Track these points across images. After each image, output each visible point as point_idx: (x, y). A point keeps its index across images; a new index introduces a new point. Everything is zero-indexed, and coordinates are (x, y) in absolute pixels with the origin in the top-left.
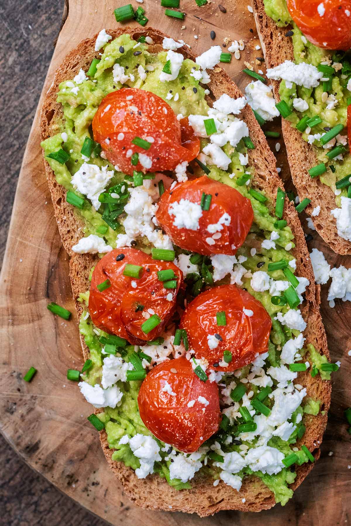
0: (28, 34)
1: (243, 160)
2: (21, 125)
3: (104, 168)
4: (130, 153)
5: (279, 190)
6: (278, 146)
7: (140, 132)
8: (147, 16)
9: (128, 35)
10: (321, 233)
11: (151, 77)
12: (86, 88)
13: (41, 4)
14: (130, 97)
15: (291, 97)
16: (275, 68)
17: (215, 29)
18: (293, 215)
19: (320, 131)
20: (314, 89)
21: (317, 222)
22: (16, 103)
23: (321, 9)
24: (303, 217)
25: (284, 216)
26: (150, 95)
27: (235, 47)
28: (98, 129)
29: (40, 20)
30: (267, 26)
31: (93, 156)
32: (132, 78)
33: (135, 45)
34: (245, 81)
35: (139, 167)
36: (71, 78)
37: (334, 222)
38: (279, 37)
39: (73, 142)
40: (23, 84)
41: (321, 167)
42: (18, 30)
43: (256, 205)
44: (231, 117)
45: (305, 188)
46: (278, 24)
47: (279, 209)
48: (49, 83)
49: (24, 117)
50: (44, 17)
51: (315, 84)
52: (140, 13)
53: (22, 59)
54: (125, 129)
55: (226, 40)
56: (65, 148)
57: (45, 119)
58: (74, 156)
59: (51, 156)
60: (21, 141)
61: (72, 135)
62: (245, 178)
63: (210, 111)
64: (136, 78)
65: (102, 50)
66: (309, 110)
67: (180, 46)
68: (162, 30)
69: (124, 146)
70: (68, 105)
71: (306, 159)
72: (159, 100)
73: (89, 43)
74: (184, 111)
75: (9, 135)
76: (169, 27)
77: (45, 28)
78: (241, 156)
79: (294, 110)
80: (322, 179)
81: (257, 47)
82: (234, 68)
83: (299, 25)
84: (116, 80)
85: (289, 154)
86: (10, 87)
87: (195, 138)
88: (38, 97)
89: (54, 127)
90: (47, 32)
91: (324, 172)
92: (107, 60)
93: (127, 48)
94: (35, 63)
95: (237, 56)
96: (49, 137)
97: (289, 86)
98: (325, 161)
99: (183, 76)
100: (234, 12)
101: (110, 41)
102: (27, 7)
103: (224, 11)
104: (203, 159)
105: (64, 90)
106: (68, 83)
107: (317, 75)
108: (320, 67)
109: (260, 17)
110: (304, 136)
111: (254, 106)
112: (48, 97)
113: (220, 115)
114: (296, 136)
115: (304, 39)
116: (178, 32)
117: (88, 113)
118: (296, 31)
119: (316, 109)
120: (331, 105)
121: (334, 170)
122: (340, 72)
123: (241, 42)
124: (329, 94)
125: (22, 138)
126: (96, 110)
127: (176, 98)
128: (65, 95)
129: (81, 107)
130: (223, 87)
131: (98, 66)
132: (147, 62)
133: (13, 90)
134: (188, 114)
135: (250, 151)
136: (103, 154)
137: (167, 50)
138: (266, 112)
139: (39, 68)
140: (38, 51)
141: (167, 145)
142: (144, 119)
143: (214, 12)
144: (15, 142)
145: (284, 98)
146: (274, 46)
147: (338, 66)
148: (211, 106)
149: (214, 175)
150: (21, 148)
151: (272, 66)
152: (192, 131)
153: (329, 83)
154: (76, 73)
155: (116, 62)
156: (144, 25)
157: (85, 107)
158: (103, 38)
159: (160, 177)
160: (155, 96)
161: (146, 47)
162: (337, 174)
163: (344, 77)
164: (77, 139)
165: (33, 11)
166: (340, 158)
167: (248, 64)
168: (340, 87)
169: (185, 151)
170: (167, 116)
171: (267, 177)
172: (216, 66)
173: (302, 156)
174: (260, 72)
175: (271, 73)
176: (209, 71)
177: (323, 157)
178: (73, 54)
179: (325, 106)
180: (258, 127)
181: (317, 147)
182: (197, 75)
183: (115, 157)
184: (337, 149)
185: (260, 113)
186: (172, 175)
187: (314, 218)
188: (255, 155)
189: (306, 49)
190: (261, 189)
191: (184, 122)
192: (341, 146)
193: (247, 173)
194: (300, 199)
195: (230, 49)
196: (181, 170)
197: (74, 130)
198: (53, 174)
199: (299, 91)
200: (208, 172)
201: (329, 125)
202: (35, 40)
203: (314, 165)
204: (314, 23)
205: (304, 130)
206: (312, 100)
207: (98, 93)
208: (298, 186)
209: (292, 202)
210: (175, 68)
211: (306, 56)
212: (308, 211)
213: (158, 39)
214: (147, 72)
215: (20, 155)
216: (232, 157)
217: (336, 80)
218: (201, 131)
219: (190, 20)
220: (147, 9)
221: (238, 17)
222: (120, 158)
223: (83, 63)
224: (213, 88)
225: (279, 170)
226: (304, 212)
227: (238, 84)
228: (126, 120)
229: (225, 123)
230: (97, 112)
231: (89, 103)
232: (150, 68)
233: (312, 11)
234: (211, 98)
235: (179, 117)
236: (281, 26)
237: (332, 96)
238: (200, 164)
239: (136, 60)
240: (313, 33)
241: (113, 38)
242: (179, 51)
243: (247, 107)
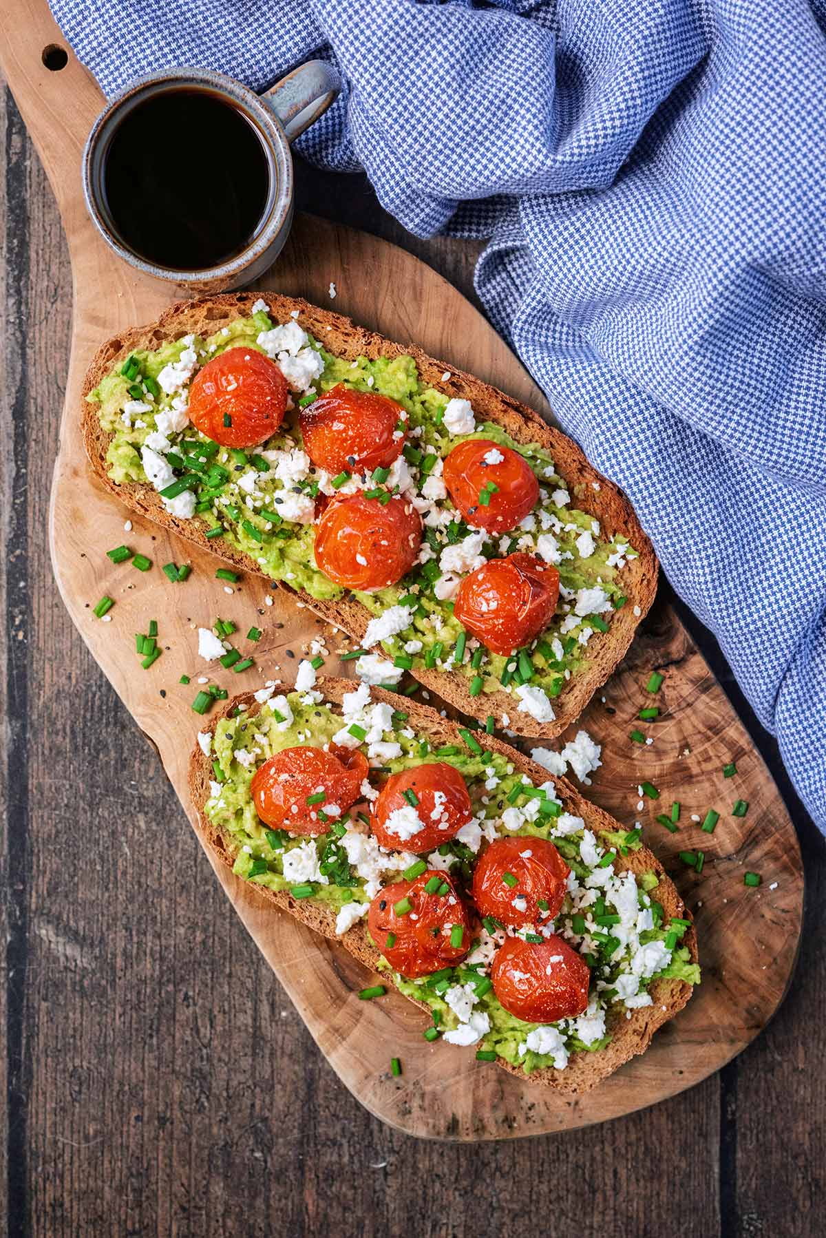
0: (137, 790)
1: (408, 734)
2: (199, 869)
3: (303, 845)
4: (313, 815)
5: (460, 731)
6: (425, 694)
7: (306, 790)
8: (222, 688)
9: (223, 720)
10: (525, 734)
11: (273, 735)
12: (229, 793)
13: (125, 755)
14: (273, 770)
15: (401, 648)
16: (366, 636)
17: (287, 647)
18: (489, 741)
19: (449, 653)
20: (413, 624)
21: (514, 728)
22: (179, 855)
23: (361, 560)
24: (499, 734)
25: (483, 750)
26: (286, 752)
27: (316, 647)
28: (269, 819)
29: (136, 769)
30: (328, 609)
31: (284, 843)
32: (258, 751)
33: (237, 722)
34: (350, 666)
35: (332, 820)
36: (209, 797)
37: (527, 715)
38: (345, 608)
39: (258, 846)
40: (170, 835)
41: (477, 680)
42: (125, 794)
43: (452, 760)
44: (367, 709)
45: (479, 710)
46: (335, 599)
47: (474, 746)
48: (192, 815)
49: (195, 860)
50: (137, 764)
51: (407, 620)
52: (214, 691)
53: (151, 815)
54: (293, 800)
55: (304, 648)
56: (256, 857)
57: (218, 848)
58: (270, 857)
59: (251, 875)
60: (211, 882)
61: (252, 842)
62: (424, 746)
63: (346, 719)
64: (261, 748)
65: (213, 751)
66: (424, 645)
67: (273, 689)
68: (247, 690)
69: (304, 814)
70: (226, 821)
71: (458, 685)
72: (298, 751)
73: (197, 754)
74: (324, 739)
75: (197, 887)
76: (248, 679)
77: (146, 772)
78: (403, 732)
79: (412, 655)
80: (486, 690)
81: (335, 631)
82: (332, 664)
83: (355, 587)
84: (246, 764)
85: (440, 694)
86: (162, 846)
87: (353, 753)
88: (192, 832)
89: (231, 848)
90: (151, 774)
91: (483, 682)
92: (224, 756)
93: (232, 732)
94: (164, 809)
95: (325, 653)
96: (234, 861)
97: (391, 641)
98: (475, 672)
99: (297, 711)
100: (290, 619)
101: (212, 738)
102: (116, 769)
103: (281, 626)
104: (376, 764)
105: (212, 812)
106: (211, 803)
107: (405, 611)
108: (401, 603)
109: (316, 606)
110: (440, 669)
111: (376, 681)
112: (204, 829)
113: (356, 716)
114: (434, 674)
115: (369, 593)
116: (260, 677)
117: (249, 813)
118: (354, 592)
119: (429, 639)
120: (438, 625)
121: (489, 674)
122: (420, 591)
123: (317, 638)
124: (428, 617)
125: (210, 879)
126: (252, 804)
127: (309, 735)
128: (217, 815)
129: (239, 813)
130: (338, 689)
131: (222, 767)
132: (258, 726)
133: (166, 846)
134: (330, 736)
135: (406, 721)
136: (291, 835)
137: (265, 703)
138: (391, 677)
139: (171, 810)
140: (158, 797)
141: (337, 782)
142: (299, 777)
143: (274, 634)
144: (207, 888)
145: (396, 654)
146: (349, 619)
147: (415, 589)
148: (342, 714)
149: (396, 768)
150: (217, 888)
151: (362, 637)
152: (345, 749)
153: (421, 608)
154: (208, 788)
155: (233, 750)
156: (227, 697)
157: (242, 809)
158: (204, 740)
159: (355, 810)
160: (291, 750)
161: (246, 715)
162: (495, 674)
163: (428, 592)
164: (259, 842)
165: (124, 767)
166: (485, 659)
167: (340, 652)
168: (432, 603)
169: (355, 772)
170: (315, 757)
171: (441, 729)
172: (317, 678)
173: (453, 686)
174: (356, 648)
175: (366, 643)
176: (314, 688)
177: (470, 672)
178: (192, 775)
179: (433, 629)
180: (396, 696)
181: (458, 667)
182: (308, 700)
183: (304, 829)
184: (476, 655)
185: (387, 682)
186: (363, 800)
187: (508, 727)
188: (414, 720)
189: (377, 599)
190: (444, 743)
191: (333, 748)
192: (477, 649)
193: (422, 741)
194: (483, 722)
195: (314, 652)
196: (367, 790)
197: (249, 836)
198: (266, 887)
199: (402, 637)
200: (389, 770)
201: (452, 642)
202: (147, 789)
203: (470, 684)
204: (365, 575)
205: (435, 665)
206: (420, 635)
207: (242, 789)
208: (472, 713)
209: (480, 730)
210: (285, 711)
211: (382, 604)
212: (498, 726)
213: (250, 700)
214: (265, 734)
215: (221, 895)
216: (397, 740)
217: (424, 601)
218: (353, 742)
219: (260, 659)
220: (217, 682)
221: (296, 619)
222: (309, 826)
223: (206, 775)
224: (330, 698)
225: (444, 713)
226: (496, 729)
227: (347, 677)
228: (286, 792)
229: (367, 718)
230: (256, 807)
231: (242, 804)
232: (265, 729)
233: (356, 567)
234: (337, 708)
235: (326, 748)
236: (339, 598)
237: (432, 616)
238: (377, 770)
239: (248, 733)
240: (371, 583)
241: (213, 733)
242: (275, 694)
243: (371, 688)
